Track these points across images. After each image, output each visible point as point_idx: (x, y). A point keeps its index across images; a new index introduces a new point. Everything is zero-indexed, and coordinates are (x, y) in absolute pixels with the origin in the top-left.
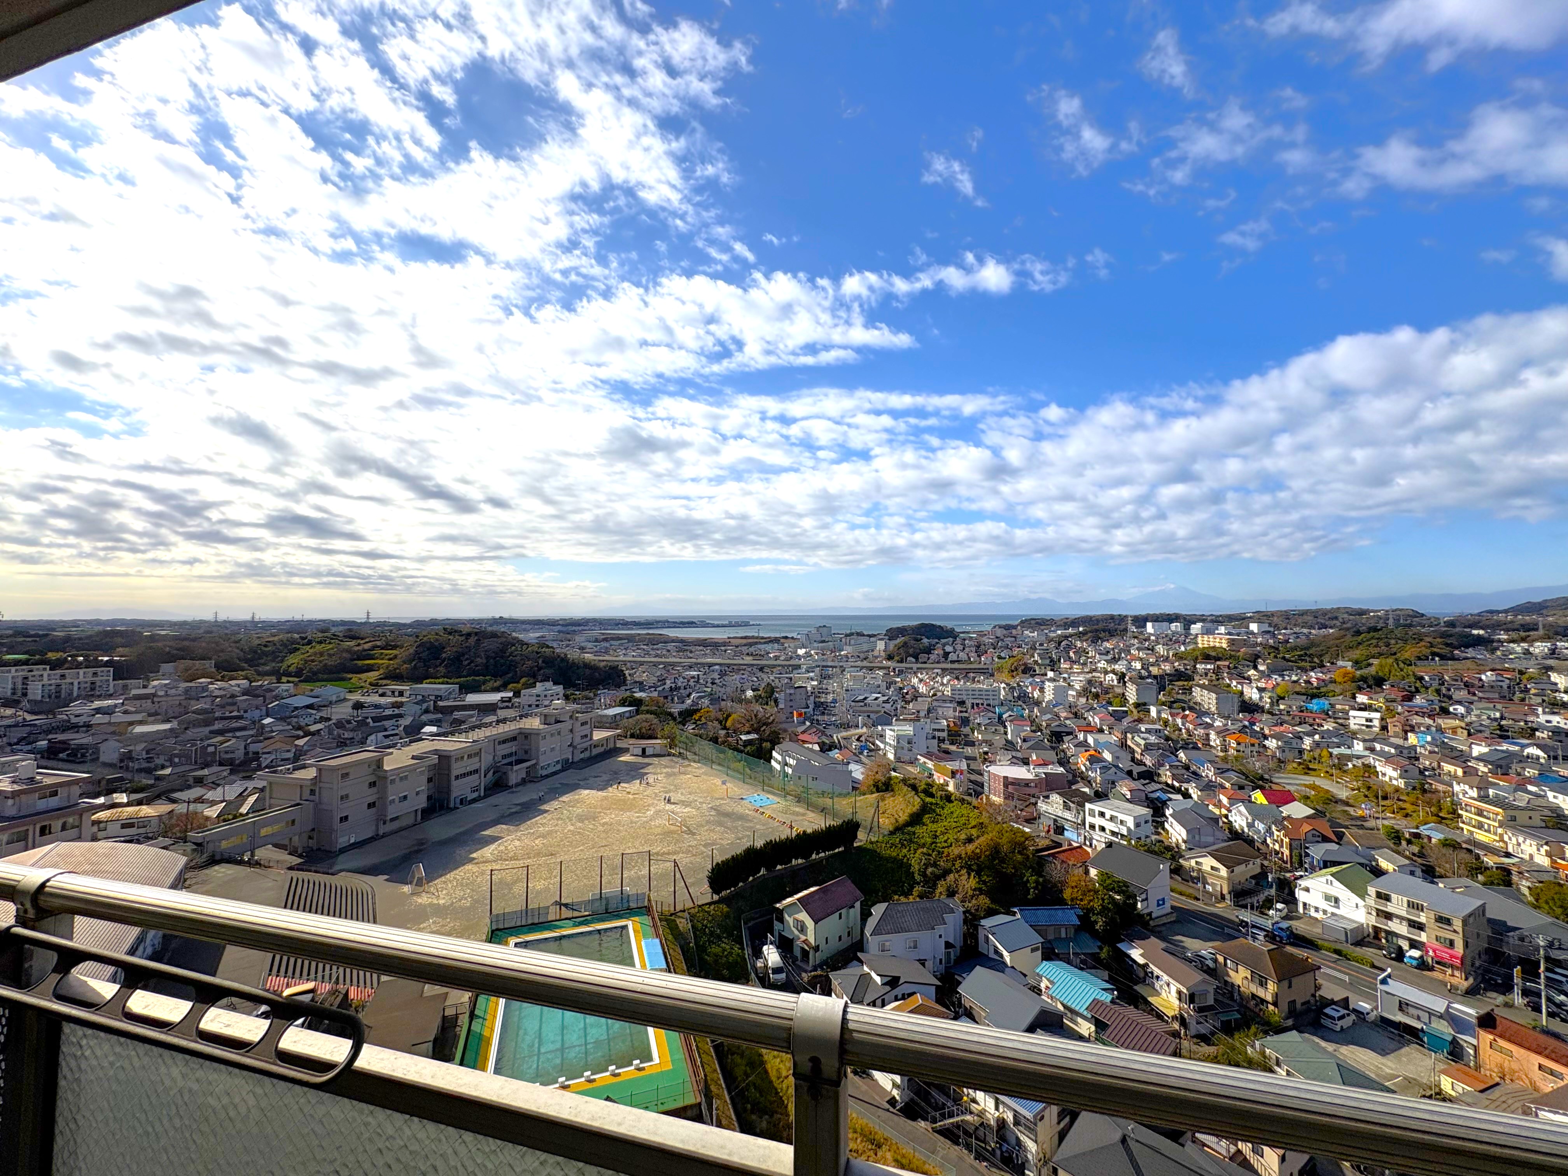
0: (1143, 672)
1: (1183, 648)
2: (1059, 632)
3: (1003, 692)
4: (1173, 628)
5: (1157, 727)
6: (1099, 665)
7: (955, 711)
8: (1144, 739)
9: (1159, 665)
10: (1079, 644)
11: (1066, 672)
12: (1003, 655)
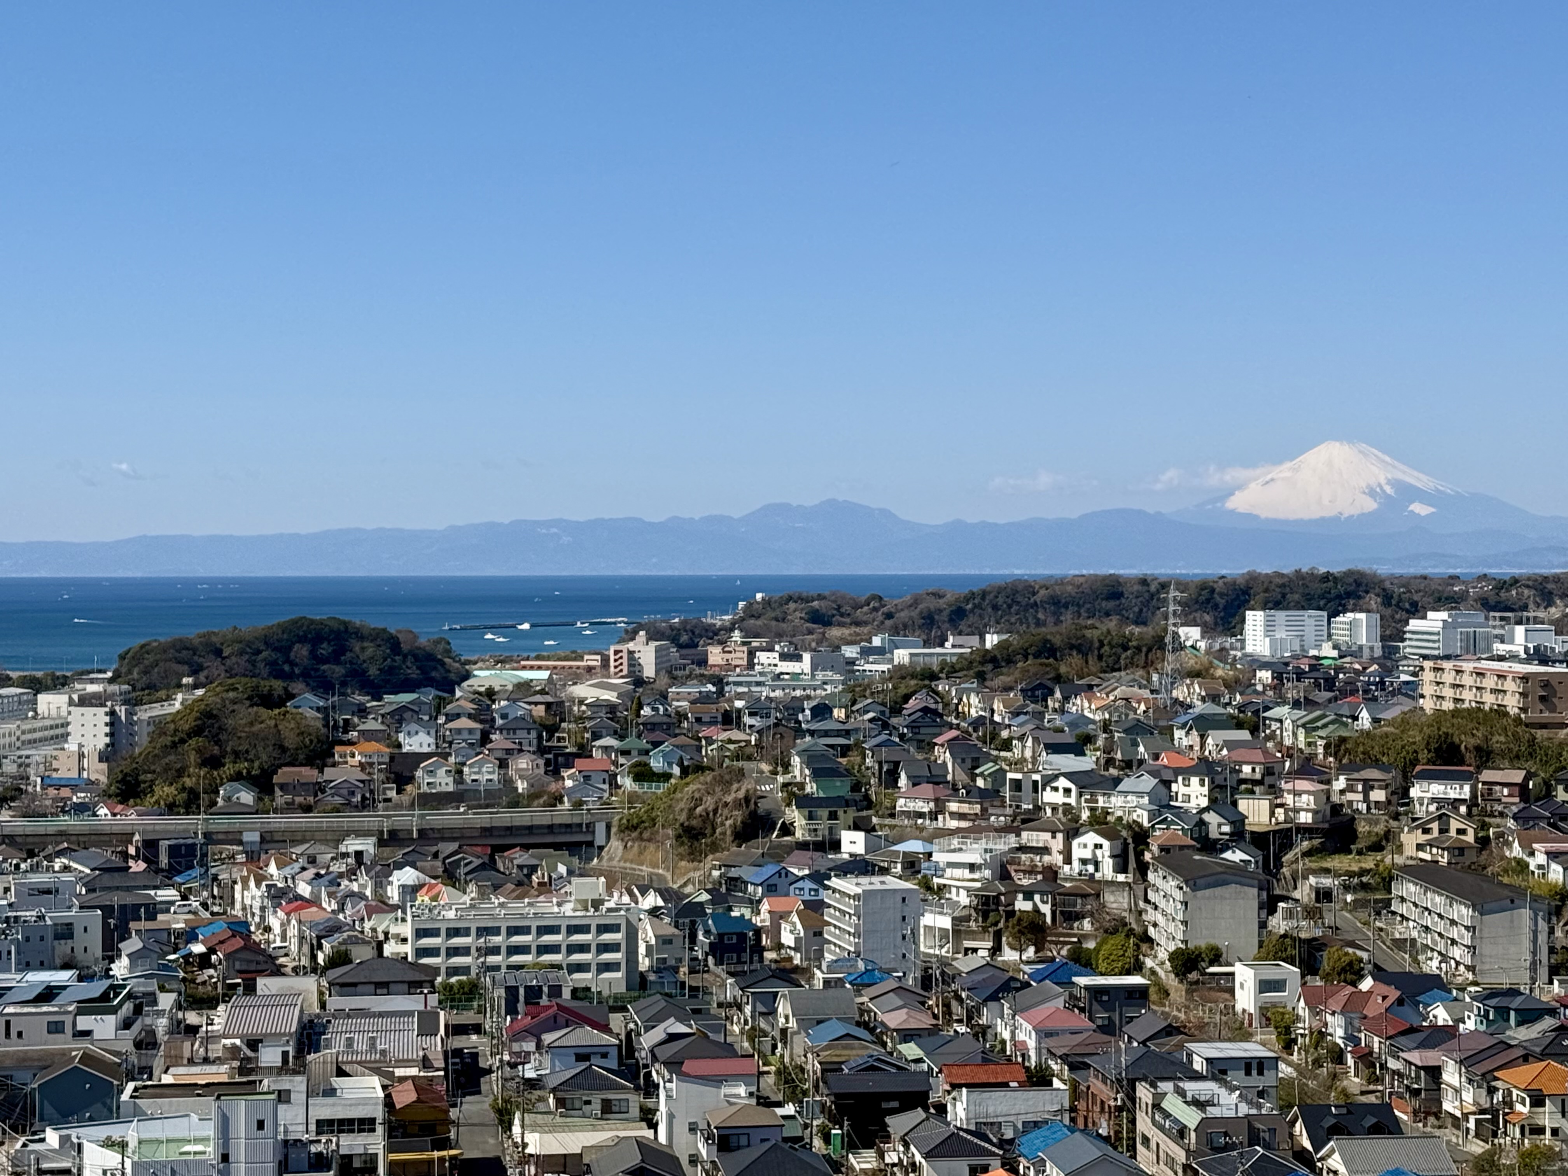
0: (1212, 818)
1: (1365, 719)
2: (902, 656)
3: (647, 933)
4: (1341, 633)
5: (1252, 1049)
6: (1049, 797)
7: (427, 1026)
8: (1199, 1104)
9: (1274, 791)
10: (974, 706)
11: (919, 833)
12: (657, 764)
